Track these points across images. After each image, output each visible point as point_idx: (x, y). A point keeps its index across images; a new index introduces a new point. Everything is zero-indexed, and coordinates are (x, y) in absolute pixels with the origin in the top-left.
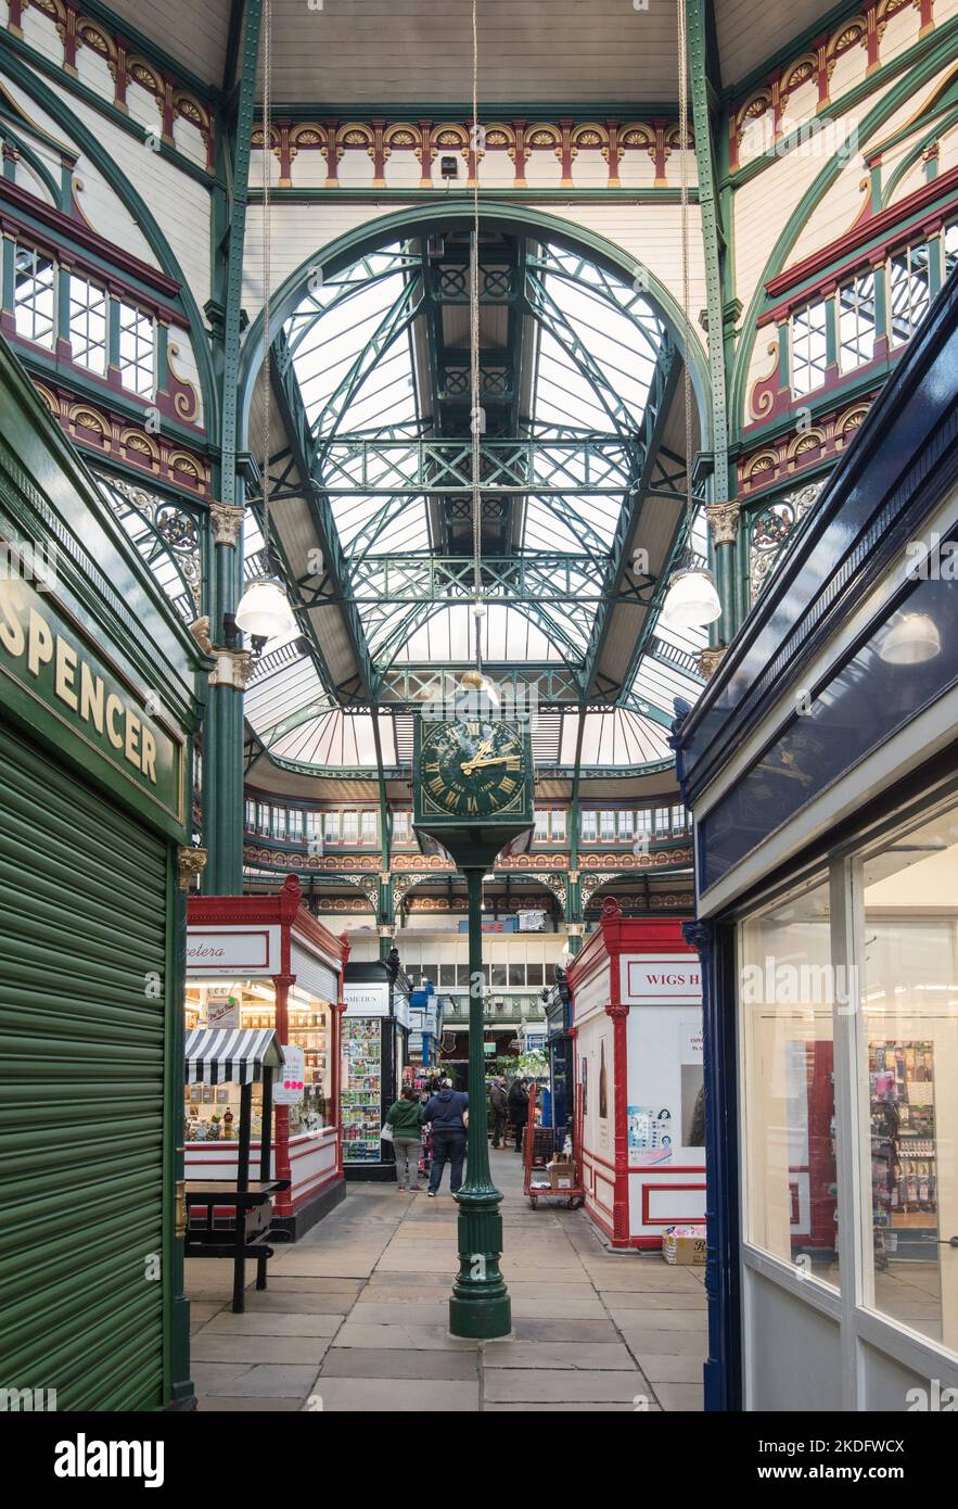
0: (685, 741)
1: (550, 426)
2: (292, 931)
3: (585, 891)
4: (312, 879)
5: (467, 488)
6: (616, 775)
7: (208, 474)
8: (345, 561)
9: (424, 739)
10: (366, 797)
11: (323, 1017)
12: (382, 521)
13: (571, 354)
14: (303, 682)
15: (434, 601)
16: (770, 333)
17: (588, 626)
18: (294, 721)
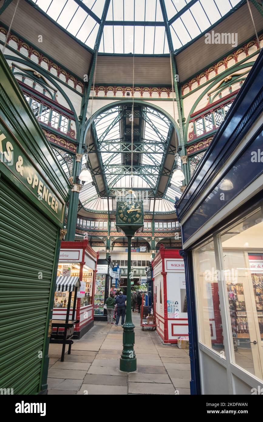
0: (178, 207)
1: (148, 140)
2: (86, 251)
3: (156, 242)
4: (91, 237)
5: (130, 152)
6: (163, 214)
7: (76, 148)
8: (104, 166)
9: (119, 205)
10: (105, 218)
11: (91, 273)
12: (112, 158)
13: (152, 127)
14: (92, 191)
15: (122, 175)
16: (191, 124)
17: (156, 180)
18: (90, 200)
